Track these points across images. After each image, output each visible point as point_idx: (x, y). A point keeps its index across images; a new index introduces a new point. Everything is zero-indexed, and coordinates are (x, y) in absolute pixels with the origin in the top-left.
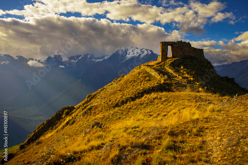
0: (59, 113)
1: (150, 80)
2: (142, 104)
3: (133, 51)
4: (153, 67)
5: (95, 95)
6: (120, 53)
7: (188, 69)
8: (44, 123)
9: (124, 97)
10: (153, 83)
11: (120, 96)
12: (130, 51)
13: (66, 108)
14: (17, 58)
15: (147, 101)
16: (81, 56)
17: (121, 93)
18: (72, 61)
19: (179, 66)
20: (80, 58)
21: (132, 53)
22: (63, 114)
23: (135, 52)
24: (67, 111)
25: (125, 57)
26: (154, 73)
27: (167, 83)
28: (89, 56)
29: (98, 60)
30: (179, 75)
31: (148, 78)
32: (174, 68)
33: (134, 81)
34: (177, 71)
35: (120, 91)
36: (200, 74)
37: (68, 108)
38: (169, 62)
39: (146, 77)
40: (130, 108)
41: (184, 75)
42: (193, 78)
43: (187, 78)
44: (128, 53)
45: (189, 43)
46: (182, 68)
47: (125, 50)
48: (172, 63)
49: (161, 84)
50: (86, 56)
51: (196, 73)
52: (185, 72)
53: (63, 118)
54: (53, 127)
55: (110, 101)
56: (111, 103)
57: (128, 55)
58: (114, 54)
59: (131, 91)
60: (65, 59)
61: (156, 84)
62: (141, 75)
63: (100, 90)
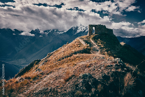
0: (32, 63)
1: (80, 47)
2: (70, 60)
3: (81, 28)
4: (84, 39)
5: (52, 54)
6: (74, 29)
7: (102, 41)
8: (24, 68)
9: (64, 56)
10: (81, 48)
11: (63, 55)
12: (79, 28)
13: (36, 61)
14: (14, 31)
15: (73, 58)
16: (51, 30)
17: (63, 53)
18: (45, 33)
19: (98, 39)
20: (50, 31)
21: (80, 29)
22: (34, 63)
23: (82, 28)
24: (36, 62)
25: (76, 31)
26: (83, 43)
27: (88, 49)
28: (55, 30)
29: (60, 33)
30: (96, 44)
31: (79, 45)
32: (95, 40)
33: (72, 47)
34: (96, 42)
35: (63, 52)
36: (109, 44)
37: (38, 60)
38: (92, 36)
39: (78, 44)
40: (64, 62)
41: (99, 44)
42: (104, 46)
43: (100, 46)
44: (78, 29)
45: (105, 26)
46: (99, 40)
47: (77, 27)
48: (94, 37)
49: (85, 49)
50: (53, 30)
51: (106, 43)
52: (100, 43)
53: (34, 66)
54: (28, 71)
55: (57, 57)
56: (57, 58)
57: (78, 30)
58: (70, 29)
59: (69, 52)
60: (41, 32)
61: (82, 49)
62: (76, 44)
63: (55, 51)
